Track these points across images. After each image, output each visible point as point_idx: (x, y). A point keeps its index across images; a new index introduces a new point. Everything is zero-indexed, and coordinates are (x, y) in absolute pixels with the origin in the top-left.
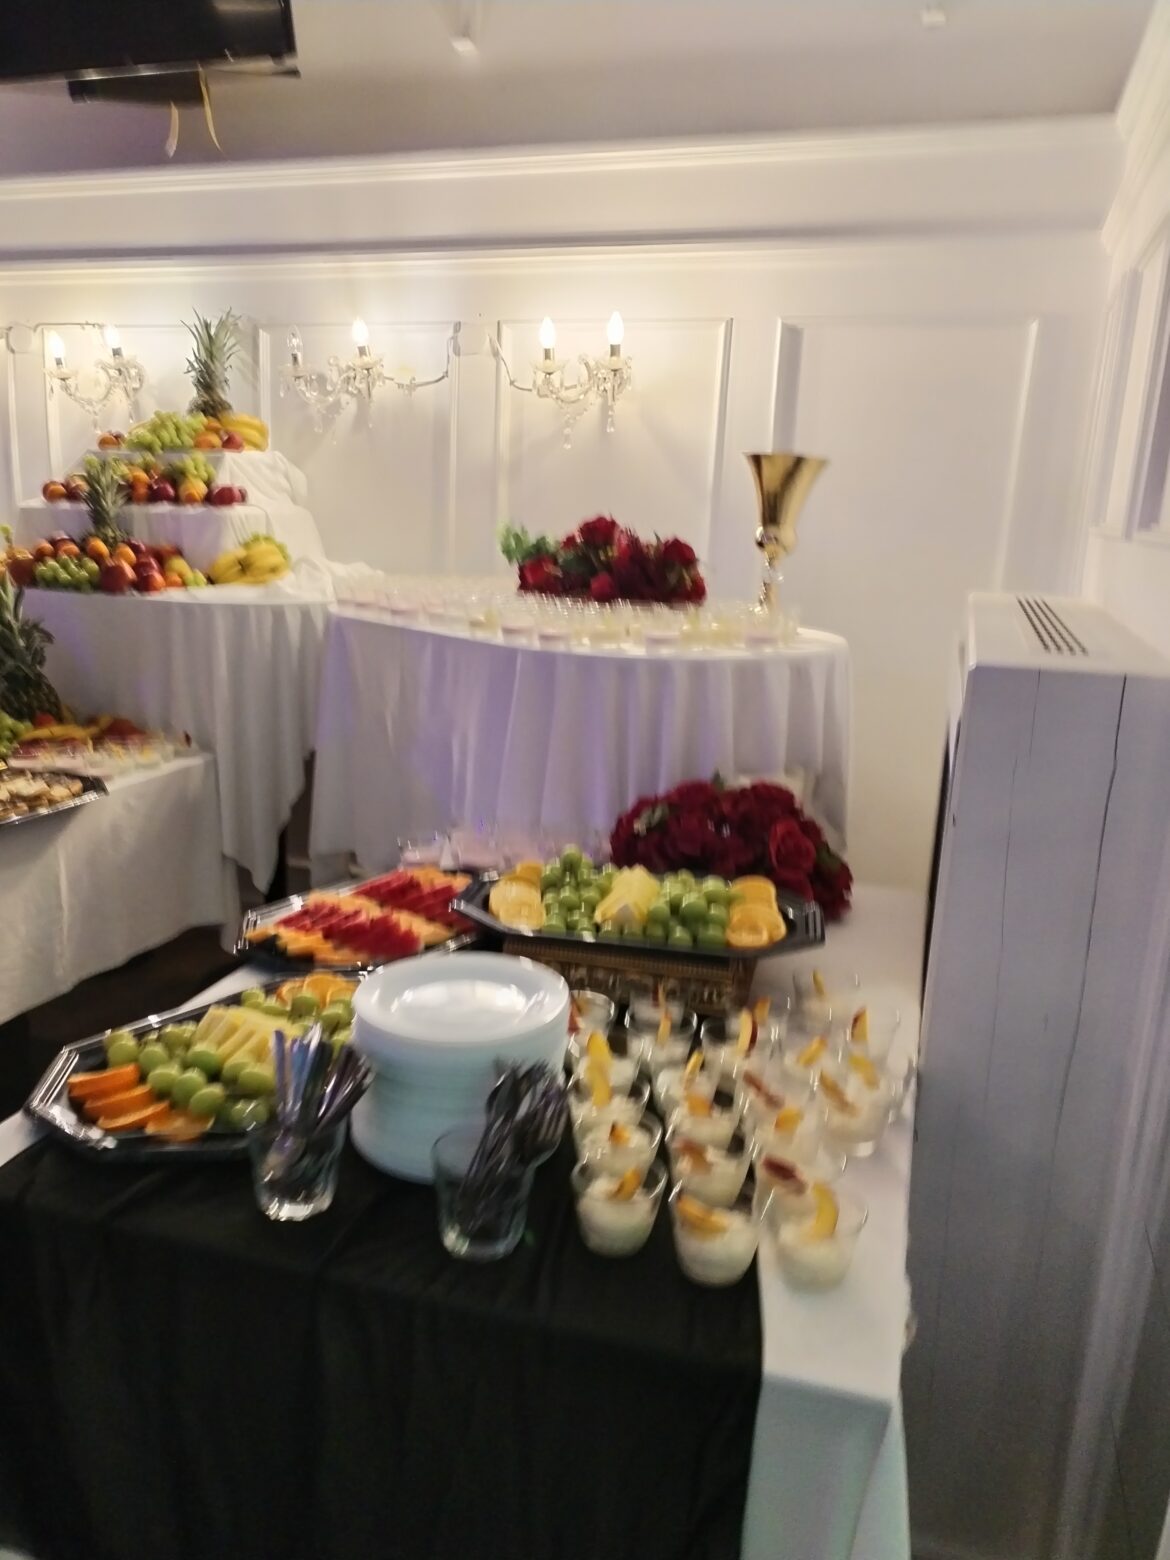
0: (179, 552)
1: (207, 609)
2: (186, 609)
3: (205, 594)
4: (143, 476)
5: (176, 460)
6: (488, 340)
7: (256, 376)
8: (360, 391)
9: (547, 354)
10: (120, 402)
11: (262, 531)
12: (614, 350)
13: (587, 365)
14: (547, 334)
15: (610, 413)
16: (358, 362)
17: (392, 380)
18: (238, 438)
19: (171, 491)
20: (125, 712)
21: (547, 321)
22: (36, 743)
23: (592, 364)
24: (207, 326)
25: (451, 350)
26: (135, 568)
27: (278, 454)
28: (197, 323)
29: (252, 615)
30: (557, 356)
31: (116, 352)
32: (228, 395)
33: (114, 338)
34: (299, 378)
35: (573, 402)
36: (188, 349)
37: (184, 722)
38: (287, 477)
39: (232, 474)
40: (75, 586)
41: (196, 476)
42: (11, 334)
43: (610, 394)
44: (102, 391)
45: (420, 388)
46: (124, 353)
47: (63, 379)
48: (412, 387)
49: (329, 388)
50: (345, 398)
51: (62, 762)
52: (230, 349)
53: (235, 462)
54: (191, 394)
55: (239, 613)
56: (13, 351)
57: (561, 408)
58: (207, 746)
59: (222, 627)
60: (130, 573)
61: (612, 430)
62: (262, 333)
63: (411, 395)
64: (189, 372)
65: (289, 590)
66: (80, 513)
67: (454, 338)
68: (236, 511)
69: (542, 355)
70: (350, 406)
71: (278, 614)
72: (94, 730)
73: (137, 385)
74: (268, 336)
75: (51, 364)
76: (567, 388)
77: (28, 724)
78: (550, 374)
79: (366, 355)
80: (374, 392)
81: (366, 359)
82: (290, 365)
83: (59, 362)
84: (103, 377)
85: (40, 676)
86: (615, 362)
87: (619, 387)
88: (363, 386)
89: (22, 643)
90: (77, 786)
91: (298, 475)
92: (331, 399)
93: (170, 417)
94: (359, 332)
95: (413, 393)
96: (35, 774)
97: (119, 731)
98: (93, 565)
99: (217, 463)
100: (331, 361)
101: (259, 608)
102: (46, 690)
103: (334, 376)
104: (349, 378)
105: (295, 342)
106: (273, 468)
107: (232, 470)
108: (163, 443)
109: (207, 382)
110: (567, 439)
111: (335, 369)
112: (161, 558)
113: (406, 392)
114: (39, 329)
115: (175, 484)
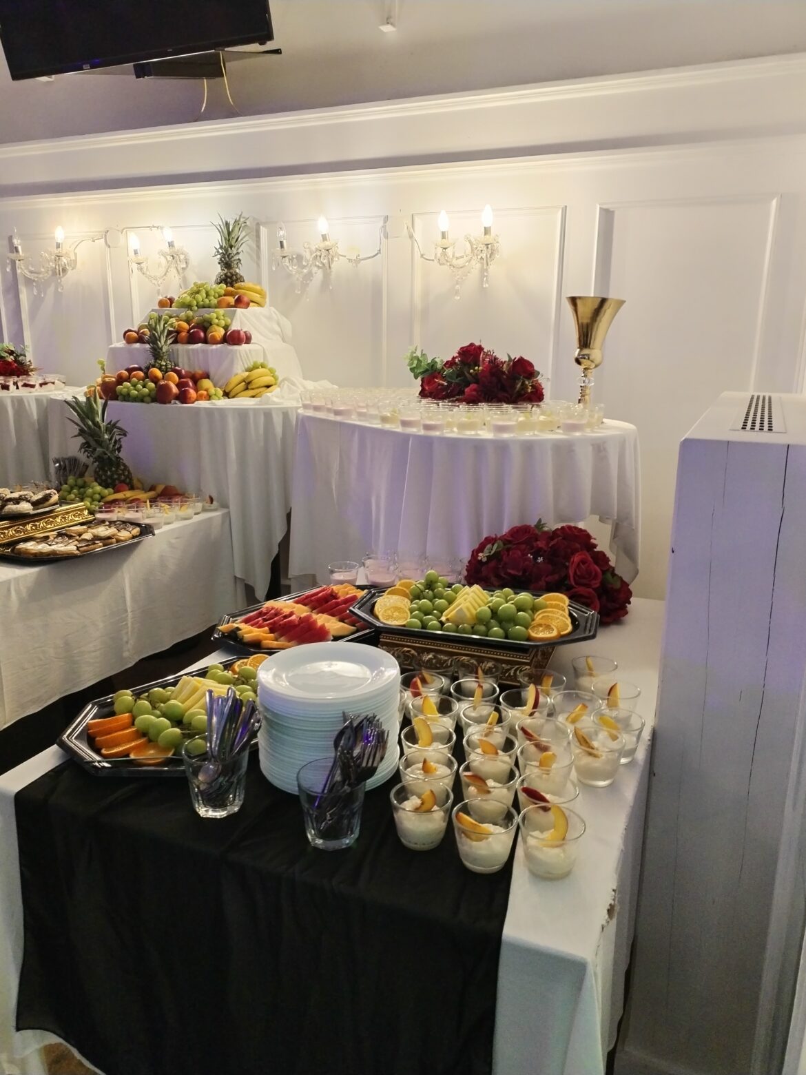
0: (207, 376)
1: (222, 411)
2: (209, 412)
3: (223, 403)
4: (185, 325)
5: (207, 314)
6: (406, 228)
7: (259, 257)
8: (324, 264)
9: (444, 235)
10: (174, 278)
11: (261, 361)
12: (487, 231)
13: (470, 241)
14: (443, 222)
15: (486, 274)
16: (322, 245)
17: (345, 256)
18: (246, 299)
19: (202, 334)
20: (173, 482)
21: (443, 212)
22: (114, 502)
23: (473, 240)
24: (227, 224)
25: (382, 235)
26: (177, 385)
27: (273, 309)
28: (221, 223)
29: (251, 415)
30: (450, 236)
31: (171, 245)
32: (241, 270)
33: (169, 235)
34: (285, 257)
35: (461, 267)
36: (215, 240)
37: (210, 489)
38: (278, 324)
39: (241, 323)
40: (140, 399)
41: (218, 325)
42: (108, 234)
43: (485, 260)
44: (162, 271)
45: (362, 262)
46: (175, 244)
47: (139, 264)
48: (358, 261)
49: (304, 263)
50: (315, 269)
51: (130, 515)
52: (242, 239)
53: (243, 313)
54: (217, 270)
55: (242, 414)
56: (109, 247)
57: (453, 272)
58: (224, 505)
59: (232, 425)
60: (175, 390)
61: (487, 285)
62: (261, 227)
63: (357, 266)
64: (216, 256)
65: (275, 399)
66: (146, 350)
67: (384, 227)
68: (244, 346)
69: (440, 236)
70: (319, 275)
71: (268, 414)
72: (152, 494)
73: (184, 266)
74: (266, 230)
75: (132, 253)
76: (457, 258)
77: (111, 490)
78: (445, 249)
79: (326, 240)
80: (332, 266)
81: (327, 243)
82: (279, 249)
83: (136, 252)
84: (163, 260)
85: (118, 458)
86: (489, 239)
87: (490, 257)
88: (325, 261)
89: (106, 437)
90: (136, 531)
91: (286, 322)
92: (305, 271)
93: (203, 285)
94: (322, 226)
95: (359, 265)
96: (112, 523)
97: (168, 494)
98: (152, 385)
99: (233, 315)
100: (306, 245)
101: (256, 411)
102: (122, 467)
103: (307, 255)
104: (317, 256)
105: (282, 233)
106: (269, 318)
107: (241, 320)
108: (197, 303)
109: (227, 262)
110: (457, 293)
111: (307, 250)
112: (196, 380)
113: (354, 265)
114: (125, 231)
115: (205, 330)
